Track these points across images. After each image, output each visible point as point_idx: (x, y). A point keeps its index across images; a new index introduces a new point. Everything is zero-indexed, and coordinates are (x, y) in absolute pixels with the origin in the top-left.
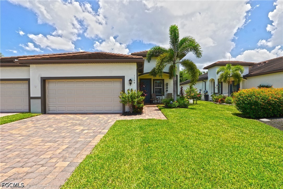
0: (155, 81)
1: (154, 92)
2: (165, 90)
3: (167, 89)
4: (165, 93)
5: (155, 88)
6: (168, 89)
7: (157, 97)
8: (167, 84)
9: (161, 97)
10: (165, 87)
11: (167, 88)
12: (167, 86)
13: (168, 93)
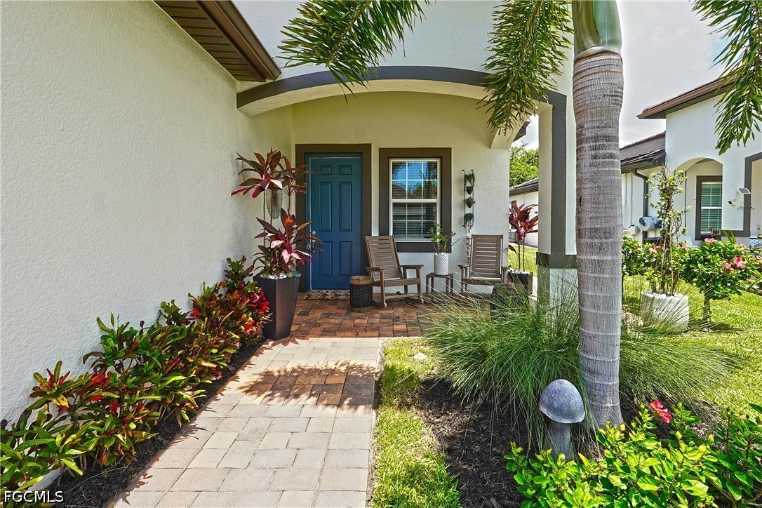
0: (392, 161)
1: (384, 231)
2: (457, 214)
3: (468, 211)
4: (459, 234)
5: (392, 201)
6: (475, 210)
7: (405, 258)
8: (470, 178)
9: (426, 259)
10: (457, 197)
11: (469, 203)
12: (470, 190)
13: (474, 231)
